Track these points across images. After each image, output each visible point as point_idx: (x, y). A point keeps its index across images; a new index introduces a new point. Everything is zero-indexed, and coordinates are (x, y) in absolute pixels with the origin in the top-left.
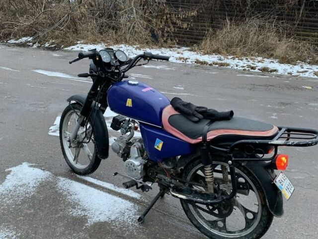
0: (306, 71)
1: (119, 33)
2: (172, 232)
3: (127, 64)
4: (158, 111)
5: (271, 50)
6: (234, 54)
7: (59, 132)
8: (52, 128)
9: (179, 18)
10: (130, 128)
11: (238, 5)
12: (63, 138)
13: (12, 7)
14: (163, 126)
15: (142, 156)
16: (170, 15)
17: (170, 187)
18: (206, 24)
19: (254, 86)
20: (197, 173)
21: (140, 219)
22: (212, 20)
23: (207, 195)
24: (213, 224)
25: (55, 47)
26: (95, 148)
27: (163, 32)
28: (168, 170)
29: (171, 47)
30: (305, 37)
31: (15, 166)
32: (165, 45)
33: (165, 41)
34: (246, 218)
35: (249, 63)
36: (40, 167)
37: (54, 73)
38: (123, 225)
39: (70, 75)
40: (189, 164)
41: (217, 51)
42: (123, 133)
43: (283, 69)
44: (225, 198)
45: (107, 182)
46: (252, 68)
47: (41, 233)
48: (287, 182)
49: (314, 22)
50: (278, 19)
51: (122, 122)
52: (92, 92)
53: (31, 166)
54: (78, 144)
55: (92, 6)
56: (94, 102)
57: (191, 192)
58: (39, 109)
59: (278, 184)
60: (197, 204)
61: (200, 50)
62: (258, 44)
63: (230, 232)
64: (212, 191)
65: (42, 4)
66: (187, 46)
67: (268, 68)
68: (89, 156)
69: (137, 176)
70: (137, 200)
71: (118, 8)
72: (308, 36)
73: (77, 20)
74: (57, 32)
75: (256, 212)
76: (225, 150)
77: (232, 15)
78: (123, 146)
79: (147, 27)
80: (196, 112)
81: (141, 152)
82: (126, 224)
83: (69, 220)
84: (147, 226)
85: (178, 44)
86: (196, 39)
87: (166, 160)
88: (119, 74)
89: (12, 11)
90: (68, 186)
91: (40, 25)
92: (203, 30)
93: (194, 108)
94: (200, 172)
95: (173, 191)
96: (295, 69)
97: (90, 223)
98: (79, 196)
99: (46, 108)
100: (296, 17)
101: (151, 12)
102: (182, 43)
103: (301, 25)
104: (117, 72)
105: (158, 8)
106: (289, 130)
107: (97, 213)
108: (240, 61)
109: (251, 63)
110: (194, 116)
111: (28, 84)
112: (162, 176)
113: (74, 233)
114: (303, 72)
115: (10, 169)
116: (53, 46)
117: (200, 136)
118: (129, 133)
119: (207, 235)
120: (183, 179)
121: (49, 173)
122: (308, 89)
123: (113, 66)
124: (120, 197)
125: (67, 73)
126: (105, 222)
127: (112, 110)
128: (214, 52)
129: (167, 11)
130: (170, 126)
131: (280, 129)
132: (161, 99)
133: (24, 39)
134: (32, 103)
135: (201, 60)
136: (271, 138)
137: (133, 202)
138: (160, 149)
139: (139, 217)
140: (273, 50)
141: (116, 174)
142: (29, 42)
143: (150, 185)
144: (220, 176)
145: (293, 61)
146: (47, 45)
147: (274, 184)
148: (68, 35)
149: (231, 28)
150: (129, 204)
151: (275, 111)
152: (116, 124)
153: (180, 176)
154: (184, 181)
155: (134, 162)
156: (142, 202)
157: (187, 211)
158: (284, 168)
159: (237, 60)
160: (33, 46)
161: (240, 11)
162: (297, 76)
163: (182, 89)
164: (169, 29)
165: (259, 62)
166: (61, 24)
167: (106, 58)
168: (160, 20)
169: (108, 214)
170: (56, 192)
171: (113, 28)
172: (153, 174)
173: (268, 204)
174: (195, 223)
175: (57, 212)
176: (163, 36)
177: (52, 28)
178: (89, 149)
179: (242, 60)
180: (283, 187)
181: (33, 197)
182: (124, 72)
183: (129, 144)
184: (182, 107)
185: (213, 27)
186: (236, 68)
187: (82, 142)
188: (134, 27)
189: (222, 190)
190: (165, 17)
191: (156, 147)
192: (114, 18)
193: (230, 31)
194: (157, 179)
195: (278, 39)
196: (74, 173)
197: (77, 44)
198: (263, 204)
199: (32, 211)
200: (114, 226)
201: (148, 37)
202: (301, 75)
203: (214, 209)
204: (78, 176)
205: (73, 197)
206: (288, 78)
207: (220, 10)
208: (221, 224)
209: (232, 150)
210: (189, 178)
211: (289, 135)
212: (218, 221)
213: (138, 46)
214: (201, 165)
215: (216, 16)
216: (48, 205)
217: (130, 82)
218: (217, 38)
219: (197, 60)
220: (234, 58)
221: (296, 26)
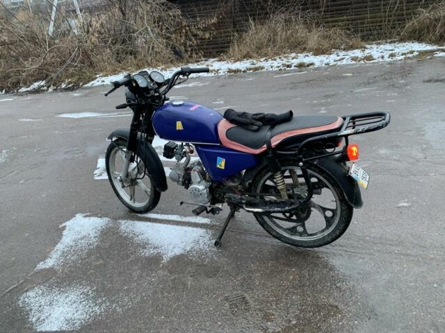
0: (343, 59)
1: (139, 57)
2: (252, 248)
3: (165, 85)
4: (212, 127)
5: (303, 44)
6: (266, 55)
7: (106, 174)
8: (96, 172)
9: (199, 29)
10: (185, 152)
11: (259, 3)
12: (113, 179)
13: (12, 52)
14: (221, 143)
15: (205, 179)
16: (189, 26)
17: (242, 203)
18: (229, 30)
19: (294, 85)
20: (266, 183)
21: (216, 244)
22: (235, 24)
23: (283, 202)
24: (293, 231)
25: (73, 86)
26: (152, 181)
27: (185, 47)
28: (236, 187)
29: (198, 61)
30: (334, 24)
31: (69, 219)
32: (190, 60)
33: (189, 57)
34: (326, 217)
35: (284, 62)
36: (96, 215)
37: (80, 114)
38: (201, 253)
39: (99, 112)
40: (257, 175)
41: (247, 56)
42: (179, 160)
43: (318, 61)
44: (302, 201)
45: (172, 214)
46: (288, 66)
47: (117, 281)
48: (361, 172)
49: (341, 5)
50: (303, 10)
51: (175, 148)
52: (135, 123)
53: (86, 216)
54: (131, 182)
55: (102, 34)
56: (139, 133)
57: (266, 203)
58: (76, 156)
59: (353, 175)
60: (272, 214)
61: (229, 58)
62: (287, 40)
63: (311, 235)
64: (287, 198)
65: (46, 42)
66: (214, 57)
67: (304, 63)
68: (146, 192)
69: (204, 200)
70: (208, 225)
71: (131, 30)
72: (336, 21)
73: (89, 52)
74: (71, 70)
75: (335, 208)
76: (293, 152)
77: (254, 15)
78: (182, 173)
79: (168, 44)
80: (253, 121)
81: (203, 174)
82: (204, 251)
83: (143, 262)
84: (225, 249)
85: (204, 56)
86: (221, 48)
87: (231, 178)
88: (159, 97)
89: (13, 57)
90: (131, 228)
91: (50, 65)
92: (227, 36)
93: (250, 116)
94: (269, 183)
95: (247, 207)
96: (331, 59)
97: (165, 259)
98: (146, 235)
99: (83, 153)
100: (321, 4)
101: (167, 28)
102: (208, 55)
103: (328, 12)
104: (157, 96)
105: (174, 22)
106: (353, 118)
107: (171, 247)
108: (274, 61)
109: (285, 61)
110: (253, 124)
111: (56, 132)
112: (231, 194)
113: (152, 273)
114: (339, 60)
115: (64, 224)
116: (70, 86)
117: (264, 145)
118: (185, 159)
119: (289, 244)
120: (253, 193)
121: (107, 219)
122: (350, 76)
123: (151, 90)
124: (189, 226)
125: (94, 111)
126: (182, 255)
127: (161, 137)
128: (244, 57)
129: (184, 24)
130: (229, 141)
131: (344, 119)
132: (212, 114)
133: (36, 85)
134: (66, 151)
135: (234, 69)
136: (339, 129)
137: (204, 228)
138: (223, 168)
139: (214, 241)
140: (304, 43)
141: (182, 203)
142: (43, 86)
143: (220, 206)
144: (289, 181)
145: (327, 51)
146: (63, 86)
147: (350, 176)
148: (84, 70)
149: (256, 29)
150: (201, 231)
151: (322, 105)
152: (169, 152)
153: (249, 190)
154: (254, 194)
155: (198, 187)
156: (213, 226)
157: (263, 224)
158: (356, 158)
159: (270, 61)
160: (48, 89)
161: (262, 8)
162: (335, 65)
163: (222, 102)
164: (191, 42)
165: (293, 58)
166: (74, 59)
167: (142, 83)
168: (179, 35)
169: (182, 246)
170: (121, 236)
171: (131, 54)
172: (220, 194)
173: (346, 198)
174: (274, 233)
175: (128, 256)
176: (186, 51)
177: (64, 66)
178: (145, 184)
179: (275, 60)
180: (359, 177)
181: (98, 247)
182: (164, 94)
183: (187, 170)
184: (238, 118)
185: (237, 31)
186: (271, 69)
187: (136, 179)
188: (153, 48)
189: (297, 194)
190: (184, 31)
191: (218, 166)
192: (128, 42)
193: (256, 32)
194: (226, 199)
195: (307, 31)
196: (134, 213)
197: (96, 78)
198: (341, 198)
199: (101, 261)
200: (191, 256)
201: (171, 56)
202: (339, 63)
203: (291, 215)
204: (139, 215)
205: (140, 238)
206: (326, 69)
207: (240, 11)
208: (300, 229)
209: (301, 151)
210: (258, 191)
211: (354, 123)
212: (296, 227)
213: (163, 67)
214: (270, 174)
215: (237, 19)
216: (116, 252)
217: (174, 103)
218: (244, 42)
219: (230, 69)
220: (267, 60)
221: (323, 13)
